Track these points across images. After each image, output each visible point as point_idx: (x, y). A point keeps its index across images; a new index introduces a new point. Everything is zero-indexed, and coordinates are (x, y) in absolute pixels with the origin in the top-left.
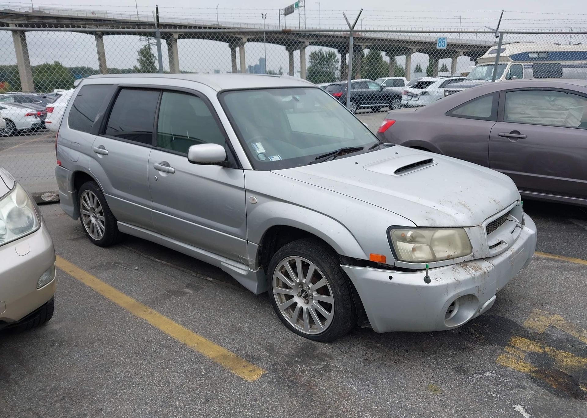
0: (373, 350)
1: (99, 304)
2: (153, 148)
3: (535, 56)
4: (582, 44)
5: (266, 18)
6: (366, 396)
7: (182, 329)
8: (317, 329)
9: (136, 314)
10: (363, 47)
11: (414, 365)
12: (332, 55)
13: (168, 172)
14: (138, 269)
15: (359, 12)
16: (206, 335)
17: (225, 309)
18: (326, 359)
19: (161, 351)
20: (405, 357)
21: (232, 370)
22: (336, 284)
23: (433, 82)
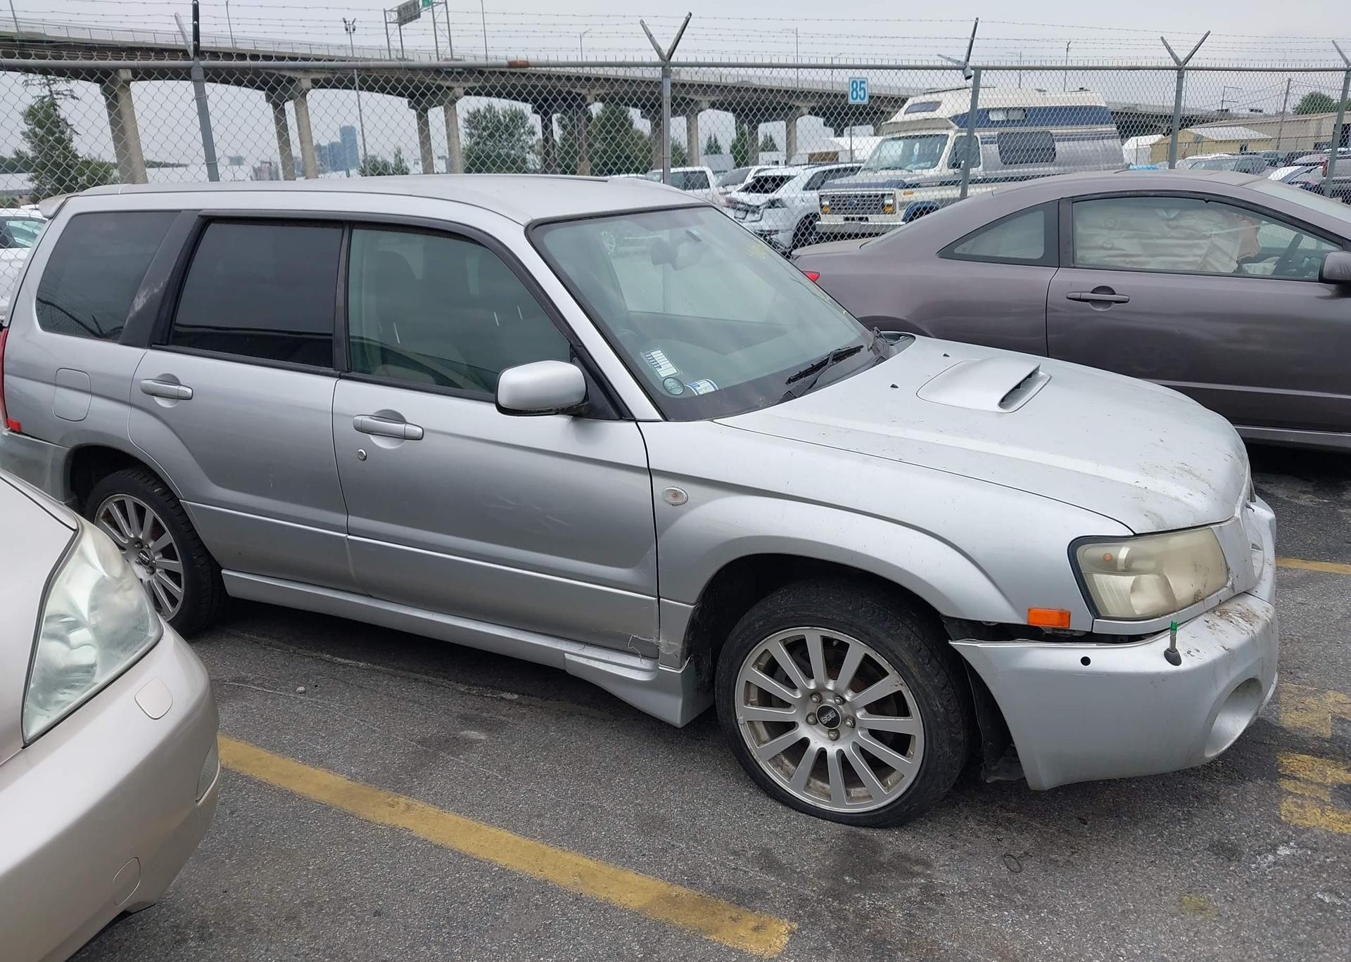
0: (1007, 830)
1: (251, 800)
2: (340, 377)
3: (1001, 117)
4: (1086, 90)
5: (354, 30)
6: (1062, 949)
7: (516, 842)
8: (870, 797)
9: (370, 816)
10: (589, 99)
11: (1119, 853)
12: (518, 118)
13: (404, 437)
14: (305, 692)
15: (683, 21)
16: (589, 849)
17: (596, 772)
18: (916, 868)
19: (496, 910)
20: (1086, 837)
21: (707, 933)
22: (930, 688)
23: (789, 178)
